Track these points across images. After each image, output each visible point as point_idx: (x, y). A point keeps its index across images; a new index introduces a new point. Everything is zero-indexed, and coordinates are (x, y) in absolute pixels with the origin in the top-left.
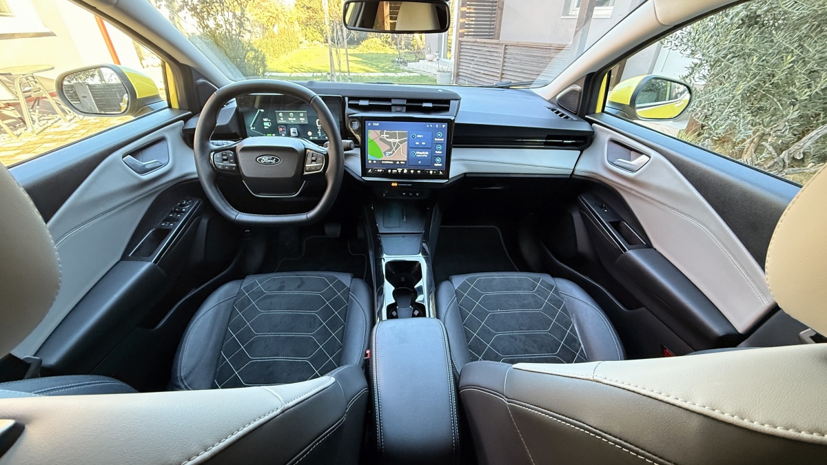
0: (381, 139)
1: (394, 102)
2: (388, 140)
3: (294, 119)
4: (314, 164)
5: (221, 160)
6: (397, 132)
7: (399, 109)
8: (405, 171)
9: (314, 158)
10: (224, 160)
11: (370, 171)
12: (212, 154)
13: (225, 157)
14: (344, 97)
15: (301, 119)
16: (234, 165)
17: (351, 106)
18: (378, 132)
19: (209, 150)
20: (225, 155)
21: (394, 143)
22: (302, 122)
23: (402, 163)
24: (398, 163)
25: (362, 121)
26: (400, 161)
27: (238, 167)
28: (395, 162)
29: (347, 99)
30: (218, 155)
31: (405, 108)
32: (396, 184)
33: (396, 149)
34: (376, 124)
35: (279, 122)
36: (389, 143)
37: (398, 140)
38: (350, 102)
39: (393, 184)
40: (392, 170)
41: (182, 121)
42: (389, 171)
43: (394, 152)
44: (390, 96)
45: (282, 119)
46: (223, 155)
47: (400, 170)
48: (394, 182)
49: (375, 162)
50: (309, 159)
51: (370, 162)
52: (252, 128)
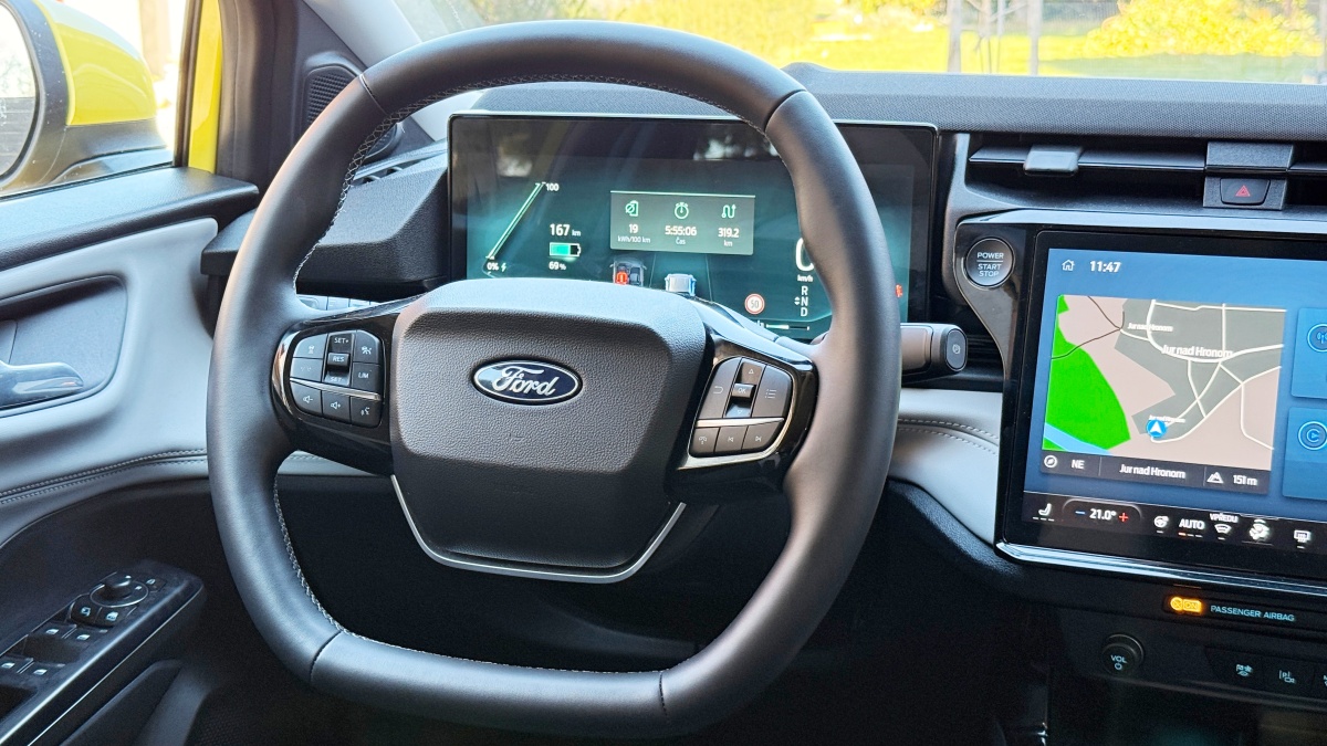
0: (1125, 346)
1: (1218, 156)
2: (1165, 350)
3: (693, 231)
4: (739, 419)
5: (319, 365)
6: (1224, 308)
7: (1243, 191)
8: (1259, 532)
9: (742, 390)
10: (331, 369)
11: (1047, 511)
12: (287, 341)
13: (338, 358)
14: (949, 134)
15: (724, 232)
16: (372, 396)
17: (980, 176)
18: (1114, 305)
19: (280, 323)
20: (343, 348)
21: (1204, 371)
22: (728, 248)
23: (1239, 479)
24: (1215, 478)
25: (1034, 246)
26: (1228, 472)
27: (384, 409)
28: (1198, 471)
29: (962, 142)
30: (313, 346)
31: (1279, 191)
32: (1195, 606)
33: (1210, 403)
34: (1108, 264)
35: (620, 241)
36: (1172, 371)
37: (1226, 355)
38: (981, 157)
39: (1179, 604)
40: (1176, 516)
41: (210, 223)
42: (1161, 522)
43: (1195, 417)
44: (1200, 126)
45: (634, 228)
46: (330, 348)
47: (1224, 523)
48: (1187, 590)
49: (1078, 464)
50: (718, 393)
51: (1051, 462)
52: (495, 266)
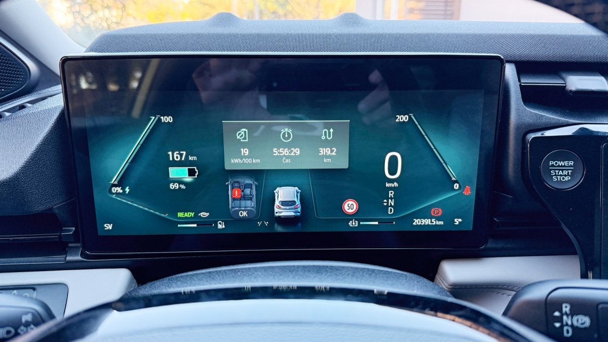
3: (297, 151)
15: (324, 151)
22: (327, 164)
25: (601, 155)
29: (510, 70)
52: (119, 190)
